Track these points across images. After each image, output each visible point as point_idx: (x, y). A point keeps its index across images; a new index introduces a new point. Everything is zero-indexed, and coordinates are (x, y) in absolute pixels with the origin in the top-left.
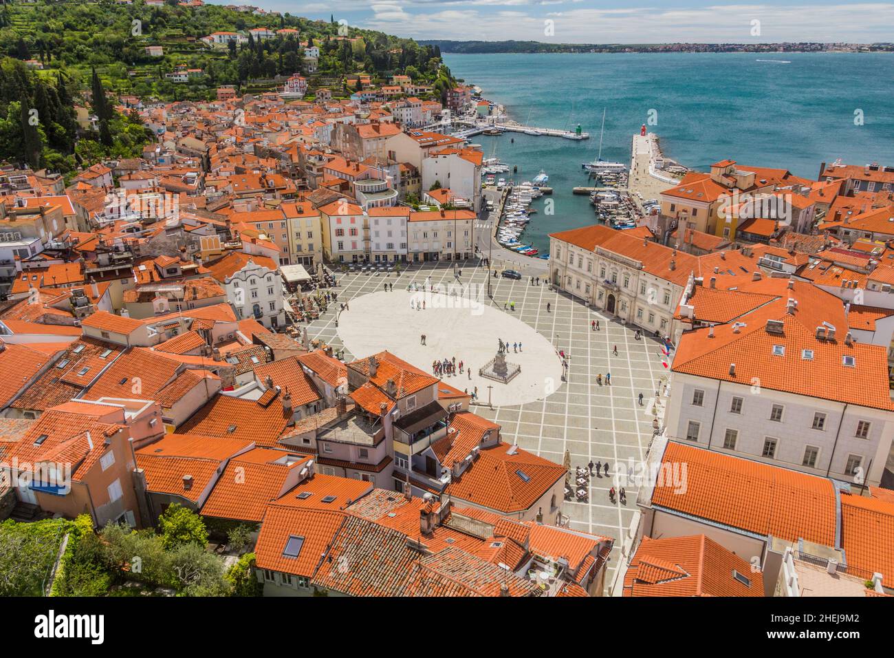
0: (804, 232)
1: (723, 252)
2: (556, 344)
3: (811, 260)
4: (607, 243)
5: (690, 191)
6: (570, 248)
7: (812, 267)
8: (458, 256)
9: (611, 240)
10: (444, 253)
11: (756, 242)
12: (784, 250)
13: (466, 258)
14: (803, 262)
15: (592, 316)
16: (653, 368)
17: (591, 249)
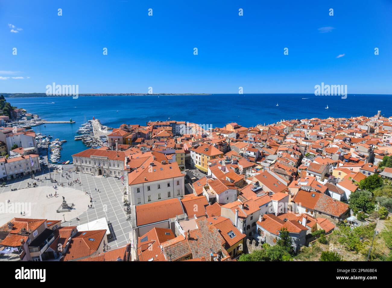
0: (148, 139)
1: (130, 149)
2: (84, 191)
3: (153, 146)
4: (94, 154)
5: (116, 134)
6: (81, 158)
7: (153, 147)
8: (33, 171)
9: (95, 152)
10: (26, 172)
11: (138, 144)
12: (145, 144)
13: (37, 172)
14: (151, 147)
15: (95, 178)
16: (120, 187)
17: (89, 157)
